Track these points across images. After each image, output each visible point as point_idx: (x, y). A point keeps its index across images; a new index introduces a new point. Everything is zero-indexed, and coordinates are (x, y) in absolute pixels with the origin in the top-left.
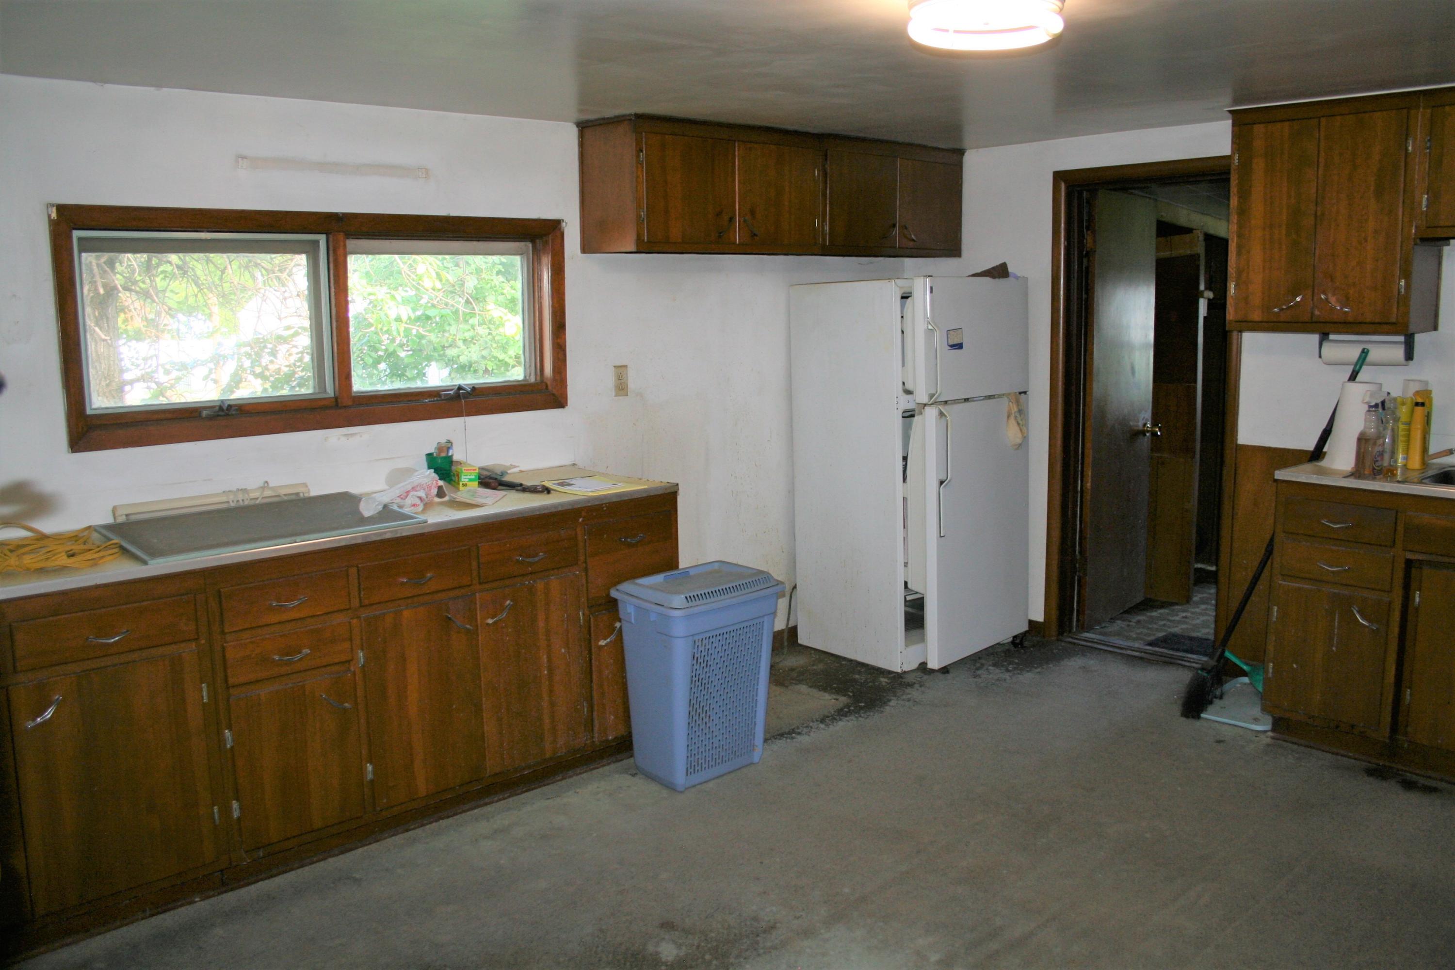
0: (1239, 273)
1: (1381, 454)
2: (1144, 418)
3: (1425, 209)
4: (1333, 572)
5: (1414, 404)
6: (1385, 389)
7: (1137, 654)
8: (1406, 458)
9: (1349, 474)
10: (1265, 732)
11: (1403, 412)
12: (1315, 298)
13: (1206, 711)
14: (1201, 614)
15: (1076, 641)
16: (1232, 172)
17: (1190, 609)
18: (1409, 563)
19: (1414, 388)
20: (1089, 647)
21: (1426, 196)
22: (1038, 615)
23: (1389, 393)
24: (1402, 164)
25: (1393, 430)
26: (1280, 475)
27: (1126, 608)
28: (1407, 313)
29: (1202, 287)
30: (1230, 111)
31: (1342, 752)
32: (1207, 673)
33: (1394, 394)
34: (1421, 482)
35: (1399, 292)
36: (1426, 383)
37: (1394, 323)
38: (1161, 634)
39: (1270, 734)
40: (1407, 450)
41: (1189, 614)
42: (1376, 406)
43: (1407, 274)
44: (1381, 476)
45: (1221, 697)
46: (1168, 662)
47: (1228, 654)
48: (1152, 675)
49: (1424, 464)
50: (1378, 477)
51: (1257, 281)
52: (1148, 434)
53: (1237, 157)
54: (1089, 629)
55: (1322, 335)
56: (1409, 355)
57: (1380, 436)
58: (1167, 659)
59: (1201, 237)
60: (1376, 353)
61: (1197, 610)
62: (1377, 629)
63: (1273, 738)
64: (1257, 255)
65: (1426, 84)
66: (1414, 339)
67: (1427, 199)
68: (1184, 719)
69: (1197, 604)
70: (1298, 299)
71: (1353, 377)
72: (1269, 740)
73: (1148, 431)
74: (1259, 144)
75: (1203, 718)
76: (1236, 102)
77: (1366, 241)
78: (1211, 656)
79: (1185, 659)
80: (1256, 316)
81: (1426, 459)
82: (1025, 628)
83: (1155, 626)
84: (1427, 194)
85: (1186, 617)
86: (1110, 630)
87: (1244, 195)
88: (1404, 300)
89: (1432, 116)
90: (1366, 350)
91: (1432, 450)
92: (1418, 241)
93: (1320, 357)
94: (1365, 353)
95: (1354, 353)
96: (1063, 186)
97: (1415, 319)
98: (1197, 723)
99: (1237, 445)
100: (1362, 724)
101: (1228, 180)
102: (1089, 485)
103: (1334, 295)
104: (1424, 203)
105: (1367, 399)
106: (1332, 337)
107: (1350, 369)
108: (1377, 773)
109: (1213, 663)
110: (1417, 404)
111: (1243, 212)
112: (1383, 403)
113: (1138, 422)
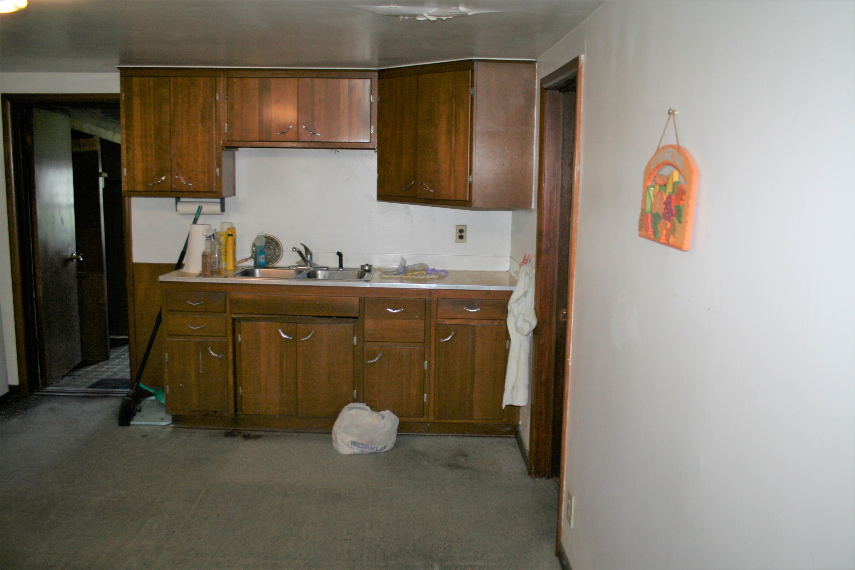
0: (129, 163)
1: (215, 263)
2: (72, 250)
3: (227, 131)
4: (195, 330)
5: (227, 235)
6: (213, 227)
7: (83, 394)
8: (226, 265)
9: (200, 275)
10: (168, 425)
11: (222, 239)
12: (173, 179)
13: (133, 420)
14: (117, 365)
15: (42, 393)
16: (121, 103)
17: (110, 363)
18: (234, 319)
19: (226, 227)
20: (52, 395)
21: (227, 124)
22: (14, 381)
23: (216, 230)
24: (214, 106)
25: (219, 250)
26: (162, 278)
27: (72, 367)
28: (221, 187)
29: (100, 170)
30: (119, 68)
31: (211, 427)
32: (131, 398)
33: (218, 231)
34: (235, 276)
35: (216, 175)
36: (232, 223)
37: (215, 192)
38: (95, 381)
39: (172, 426)
40: (226, 261)
41: (110, 366)
42: (210, 237)
43: (220, 166)
44: (215, 275)
45: (140, 411)
46: (105, 396)
47: (141, 385)
48: (96, 405)
49: (235, 266)
50: (214, 275)
51: (139, 167)
52: (75, 260)
53: (123, 95)
54: (51, 384)
55: (177, 198)
56: (223, 209)
57: (213, 253)
58: (103, 395)
59: (98, 141)
60: (206, 208)
61: (115, 363)
62: (222, 357)
63: (174, 428)
64: (138, 153)
65: (223, 65)
66: (224, 200)
67: (228, 126)
68: (121, 427)
69: (114, 359)
70: (163, 178)
71: (195, 222)
72: (171, 429)
73: (74, 258)
74: (136, 88)
75: (132, 425)
76: (122, 62)
77: (198, 147)
78: (131, 388)
79: (114, 392)
80: (140, 188)
81: (236, 264)
82: (6, 390)
83: (91, 376)
84: (227, 123)
85: (108, 368)
86: (63, 383)
87: (129, 117)
88: (219, 179)
89: (227, 82)
90: (201, 207)
91: (238, 259)
92: (224, 148)
93: (177, 211)
94: (200, 208)
95: (194, 208)
96: (9, 103)
97: (225, 191)
98: (129, 428)
99: (133, 263)
100: (220, 410)
101: (119, 108)
102: (41, 294)
103: (183, 176)
104: (226, 128)
105: (205, 233)
106: (182, 200)
107: (193, 217)
108: (229, 434)
109: (133, 391)
110: (229, 235)
111: (129, 127)
112: (213, 235)
113: (68, 253)
